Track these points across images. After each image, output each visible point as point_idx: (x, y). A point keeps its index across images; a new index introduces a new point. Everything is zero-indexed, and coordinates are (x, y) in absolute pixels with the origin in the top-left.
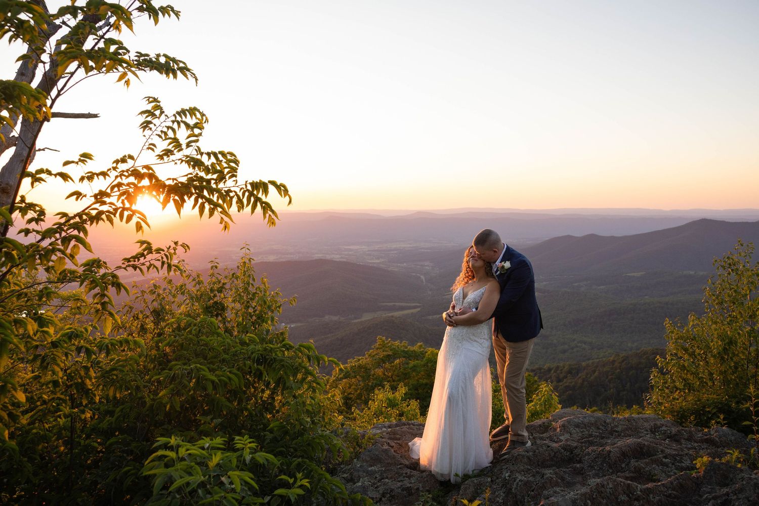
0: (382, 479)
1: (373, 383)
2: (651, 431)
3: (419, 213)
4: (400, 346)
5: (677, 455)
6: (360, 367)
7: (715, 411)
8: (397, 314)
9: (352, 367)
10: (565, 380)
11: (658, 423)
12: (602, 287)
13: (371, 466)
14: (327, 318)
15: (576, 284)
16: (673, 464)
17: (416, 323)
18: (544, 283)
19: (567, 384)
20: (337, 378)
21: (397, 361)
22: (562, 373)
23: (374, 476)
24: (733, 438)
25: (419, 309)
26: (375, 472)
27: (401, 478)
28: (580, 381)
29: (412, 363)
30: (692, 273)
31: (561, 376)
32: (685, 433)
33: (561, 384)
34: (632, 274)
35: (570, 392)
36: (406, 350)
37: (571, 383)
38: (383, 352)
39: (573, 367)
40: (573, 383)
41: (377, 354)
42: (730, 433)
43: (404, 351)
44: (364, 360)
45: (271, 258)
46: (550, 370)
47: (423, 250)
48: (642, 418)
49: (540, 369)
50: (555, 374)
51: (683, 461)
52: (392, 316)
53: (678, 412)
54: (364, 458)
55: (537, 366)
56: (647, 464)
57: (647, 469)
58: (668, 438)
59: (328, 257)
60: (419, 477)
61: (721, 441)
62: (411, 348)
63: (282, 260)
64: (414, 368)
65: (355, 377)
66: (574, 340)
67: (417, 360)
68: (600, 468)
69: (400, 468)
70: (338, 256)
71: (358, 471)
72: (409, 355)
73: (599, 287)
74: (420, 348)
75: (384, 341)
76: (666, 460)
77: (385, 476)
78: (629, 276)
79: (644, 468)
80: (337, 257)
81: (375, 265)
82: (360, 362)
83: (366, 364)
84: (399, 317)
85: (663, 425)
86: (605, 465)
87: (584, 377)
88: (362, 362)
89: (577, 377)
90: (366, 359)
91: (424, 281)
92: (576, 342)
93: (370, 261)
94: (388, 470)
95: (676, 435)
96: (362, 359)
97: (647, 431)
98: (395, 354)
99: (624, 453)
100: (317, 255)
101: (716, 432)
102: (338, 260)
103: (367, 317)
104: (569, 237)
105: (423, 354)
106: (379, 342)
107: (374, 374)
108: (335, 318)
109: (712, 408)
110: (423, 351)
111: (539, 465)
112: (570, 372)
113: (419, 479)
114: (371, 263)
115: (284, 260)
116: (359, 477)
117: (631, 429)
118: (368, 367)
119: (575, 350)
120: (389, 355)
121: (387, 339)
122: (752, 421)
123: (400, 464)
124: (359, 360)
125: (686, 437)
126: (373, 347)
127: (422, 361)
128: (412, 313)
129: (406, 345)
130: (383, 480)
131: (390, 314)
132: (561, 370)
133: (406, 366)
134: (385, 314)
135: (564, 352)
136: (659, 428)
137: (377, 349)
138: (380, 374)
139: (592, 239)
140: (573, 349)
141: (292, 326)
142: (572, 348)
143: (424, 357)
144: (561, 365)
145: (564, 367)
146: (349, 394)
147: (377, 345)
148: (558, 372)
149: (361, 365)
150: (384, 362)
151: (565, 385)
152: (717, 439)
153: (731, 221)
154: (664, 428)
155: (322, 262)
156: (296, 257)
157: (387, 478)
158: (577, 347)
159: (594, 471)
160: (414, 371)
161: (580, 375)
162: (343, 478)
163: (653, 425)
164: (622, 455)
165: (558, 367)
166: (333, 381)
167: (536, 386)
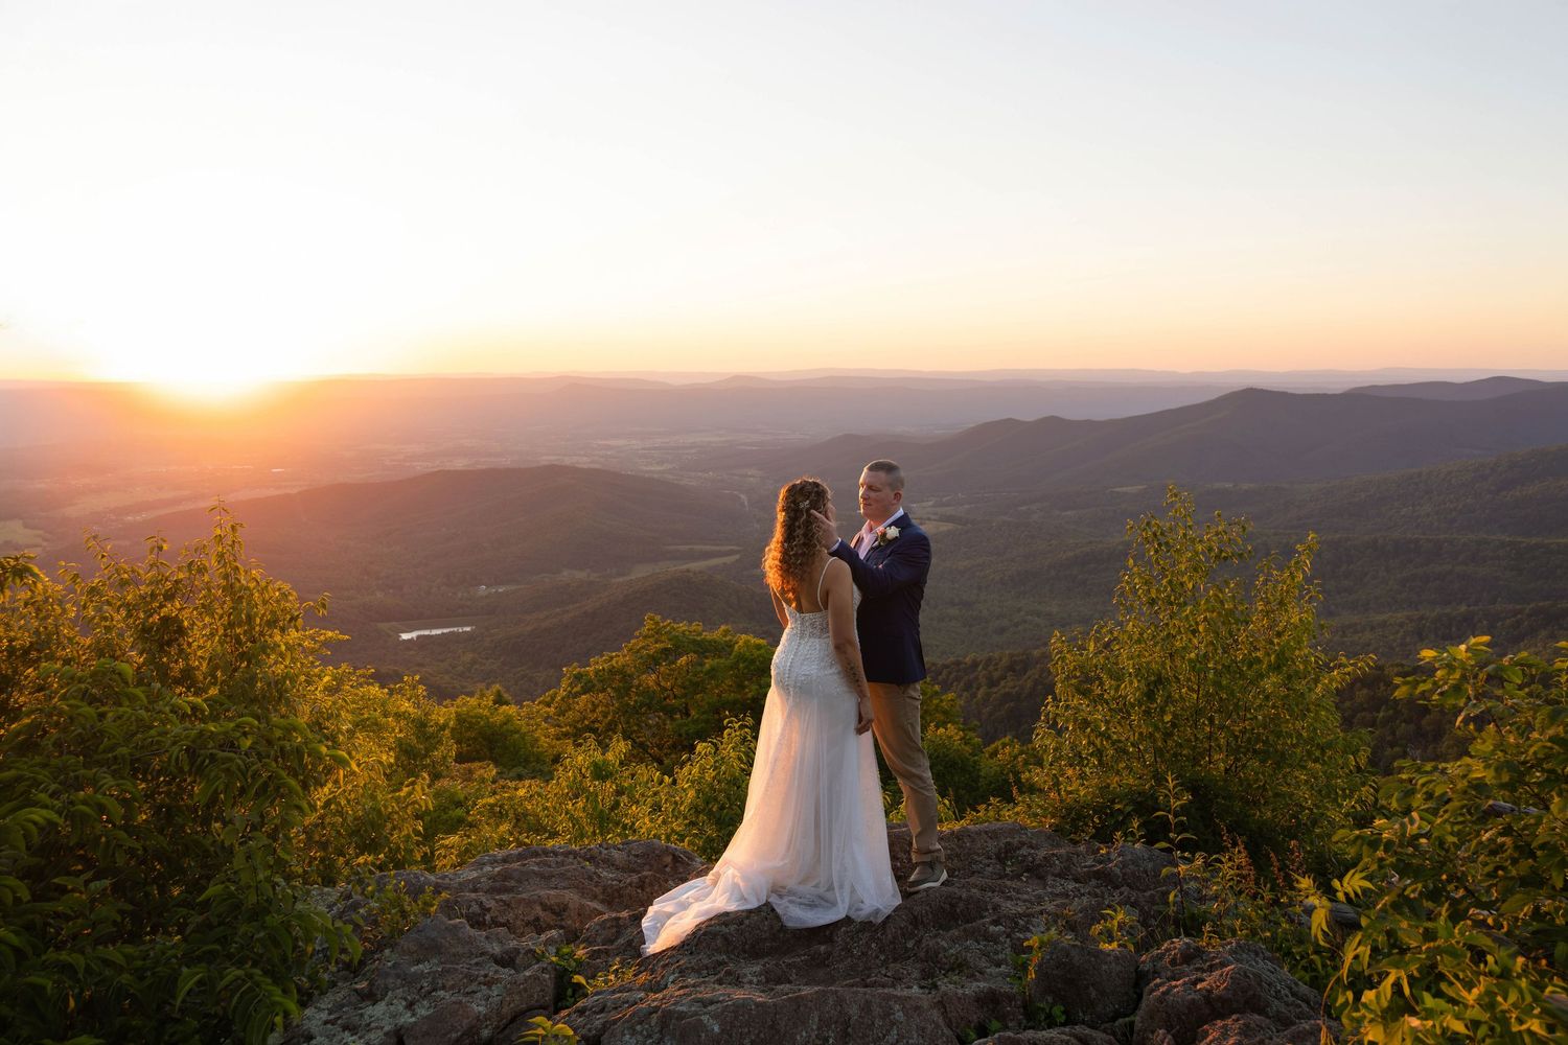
0: (433, 990)
1: (636, 701)
2: (998, 857)
3: (737, 377)
4: (687, 633)
5: (1021, 916)
6: (612, 671)
7: (1129, 808)
8: (695, 566)
9: (597, 672)
10: (1002, 683)
11: (1015, 842)
12: (1069, 513)
13: (418, 962)
14: (566, 575)
15: (1024, 508)
16: (1008, 936)
17: (732, 582)
18: (967, 506)
19: (1007, 690)
20: (570, 692)
21: (683, 660)
22: (996, 670)
23: (419, 986)
24: (1150, 865)
25: (737, 557)
26: (422, 975)
27: (473, 987)
28: (1029, 684)
29: (709, 663)
30: (1229, 485)
31: (996, 675)
32: (1057, 862)
33: (995, 690)
34: (1124, 489)
35: (1012, 704)
36: (699, 638)
37: (1014, 687)
38: (656, 643)
39: (1017, 659)
40: (1017, 689)
41: (643, 648)
42: (1146, 856)
43: (695, 641)
44: (621, 658)
45: (460, 464)
46: (975, 665)
47: (743, 447)
48: (986, 833)
49: (958, 663)
50: (984, 672)
51: (1031, 928)
52: (688, 571)
53: (1069, 810)
54: (405, 948)
55: (952, 659)
56: (954, 940)
57: (951, 951)
58: (1027, 871)
59: (567, 461)
60: (510, 983)
61: (1124, 874)
62: (708, 636)
63: (479, 467)
64: (712, 673)
65: (603, 690)
66: (1019, 610)
67: (720, 657)
68: (863, 953)
69: (477, 964)
70: (585, 459)
71: (387, 975)
72: (703, 649)
73: (1064, 514)
74: (725, 636)
75: (657, 623)
76: (997, 929)
77: (440, 985)
78: (1118, 493)
79: (945, 950)
80: (583, 462)
81: (656, 476)
82: (614, 662)
83: (624, 666)
84: (700, 572)
85: (1023, 844)
86: (873, 945)
87: (1037, 677)
88: (617, 663)
89: (1026, 677)
90: (625, 656)
91: (746, 503)
92: (1022, 613)
93: (645, 468)
94: (448, 971)
95: (1039, 866)
96: (616, 656)
97: (989, 858)
98: (677, 647)
99: (915, 918)
100: (545, 458)
101: (1119, 855)
102: (585, 466)
103: (641, 572)
104: (1010, 423)
105: (730, 645)
106: (649, 624)
107: (640, 685)
108: (581, 575)
109: (1124, 803)
110: (731, 641)
111: (745, 952)
112: (1011, 668)
113: (508, 986)
114: (647, 472)
115: (484, 467)
116: (387, 989)
117: (958, 856)
118: (629, 672)
119: (1020, 628)
120: (666, 649)
121: (664, 620)
122: (1170, 841)
123: (482, 954)
124: (612, 658)
125: (1057, 870)
126: (637, 633)
127: (727, 659)
128: (725, 564)
129: (700, 629)
130: (434, 994)
131: (685, 567)
132: (997, 664)
133: (699, 668)
134: (675, 566)
135: (1002, 631)
136: (1015, 852)
137: (646, 637)
138: (651, 683)
139: (1053, 426)
140: (1017, 627)
141: (500, 590)
142: (1016, 625)
143: (732, 651)
144: (996, 655)
145: (1001, 660)
146: (593, 722)
147: (644, 630)
148: (991, 668)
149: (614, 667)
150: (658, 663)
151: (1002, 691)
152: (1117, 871)
153: (1297, 392)
154: (1024, 851)
155: (554, 470)
156: (506, 462)
157: (443, 988)
158: (1025, 622)
159: (849, 959)
160: (712, 678)
161: (1029, 673)
162: (356, 990)
163: (1003, 846)
164: (911, 924)
165: (989, 660)
166: (563, 699)
167: (937, 701)
